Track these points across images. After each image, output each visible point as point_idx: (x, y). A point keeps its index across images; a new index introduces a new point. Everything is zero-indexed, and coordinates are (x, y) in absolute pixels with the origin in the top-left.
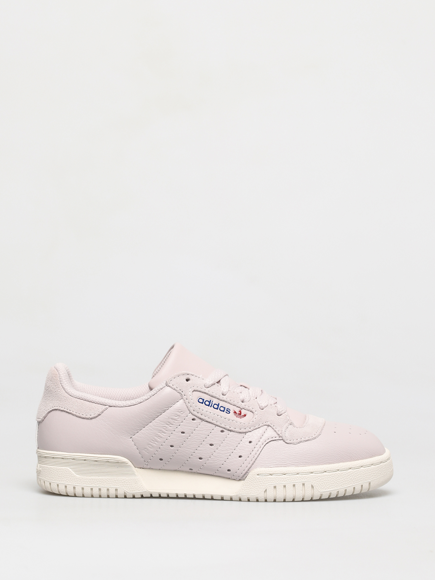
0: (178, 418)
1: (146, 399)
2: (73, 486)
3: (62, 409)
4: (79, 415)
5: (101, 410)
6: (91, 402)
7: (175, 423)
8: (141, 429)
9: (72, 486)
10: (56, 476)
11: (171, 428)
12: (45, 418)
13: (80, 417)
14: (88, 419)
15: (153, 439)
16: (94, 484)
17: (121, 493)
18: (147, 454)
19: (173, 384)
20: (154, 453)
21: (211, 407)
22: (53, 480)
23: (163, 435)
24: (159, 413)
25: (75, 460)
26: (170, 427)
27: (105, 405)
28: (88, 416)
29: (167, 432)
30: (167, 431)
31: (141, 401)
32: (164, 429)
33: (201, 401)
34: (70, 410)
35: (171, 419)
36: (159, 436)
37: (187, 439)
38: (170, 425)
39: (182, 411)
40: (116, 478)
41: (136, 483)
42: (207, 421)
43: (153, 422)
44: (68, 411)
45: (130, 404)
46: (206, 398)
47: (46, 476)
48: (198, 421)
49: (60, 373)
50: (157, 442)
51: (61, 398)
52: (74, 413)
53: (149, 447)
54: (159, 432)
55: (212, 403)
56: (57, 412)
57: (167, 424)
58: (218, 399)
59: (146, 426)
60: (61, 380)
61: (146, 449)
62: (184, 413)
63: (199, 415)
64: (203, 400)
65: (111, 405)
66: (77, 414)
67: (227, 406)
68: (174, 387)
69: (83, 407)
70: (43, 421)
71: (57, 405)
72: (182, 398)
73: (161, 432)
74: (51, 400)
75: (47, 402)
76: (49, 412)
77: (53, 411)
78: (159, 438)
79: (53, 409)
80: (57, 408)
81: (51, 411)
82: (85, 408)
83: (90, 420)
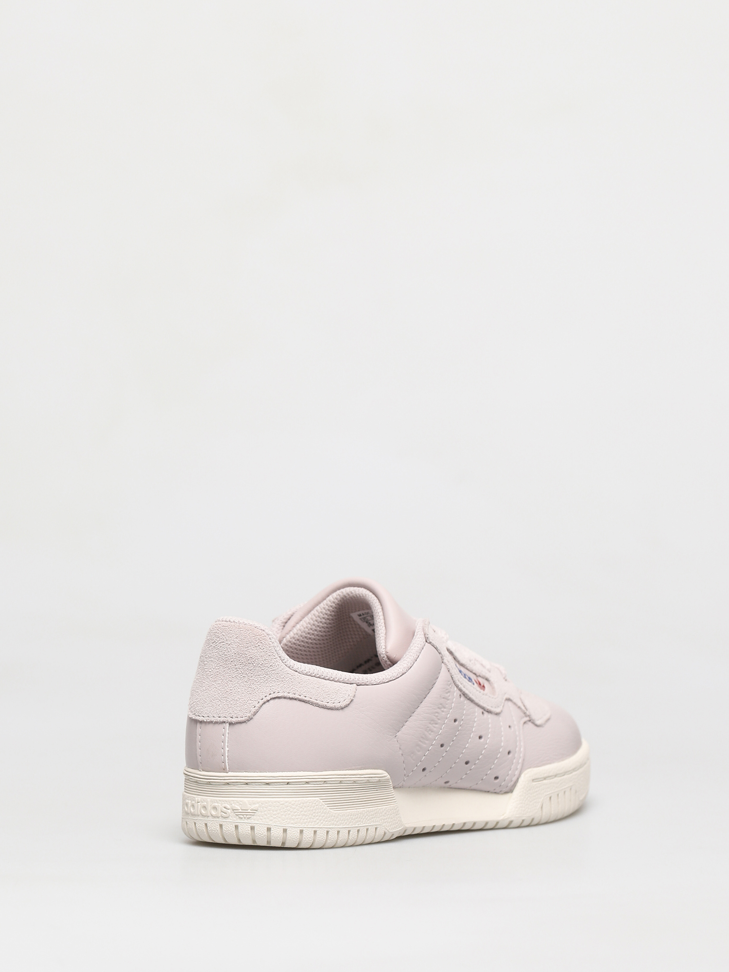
0: (449, 696)
1: (409, 667)
3: (291, 696)
4: (322, 704)
5: (351, 694)
6: (328, 679)
7: (447, 704)
8: (407, 720)
10: (299, 815)
12: (255, 713)
13: (325, 707)
14: (337, 709)
15: (423, 736)
16: (352, 822)
19: (431, 638)
22: (293, 824)
23: (435, 727)
24: (428, 690)
25: (327, 784)
26: (443, 711)
27: (351, 684)
28: (337, 705)
29: (439, 721)
30: (439, 719)
31: (403, 672)
34: (305, 697)
35: (443, 698)
36: (429, 730)
37: (458, 731)
38: (442, 709)
39: (450, 684)
42: (469, 699)
43: (421, 705)
44: (302, 697)
45: (388, 678)
47: (274, 818)
48: (462, 698)
50: (428, 740)
51: (283, 676)
52: (314, 701)
54: (430, 723)
56: (282, 700)
57: (439, 708)
59: (413, 715)
62: (452, 686)
63: (463, 688)
65: (360, 682)
66: (319, 703)
68: (434, 643)
69: (323, 689)
70: (251, 721)
71: (278, 689)
72: (443, 662)
73: (432, 722)
74: (261, 681)
75: (253, 686)
76: (264, 703)
77: (271, 702)
78: (430, 732)
79: (272, 696)
80: (280, 695)
81: (268, 701)
82: (327, 691)
83: (341, 711)
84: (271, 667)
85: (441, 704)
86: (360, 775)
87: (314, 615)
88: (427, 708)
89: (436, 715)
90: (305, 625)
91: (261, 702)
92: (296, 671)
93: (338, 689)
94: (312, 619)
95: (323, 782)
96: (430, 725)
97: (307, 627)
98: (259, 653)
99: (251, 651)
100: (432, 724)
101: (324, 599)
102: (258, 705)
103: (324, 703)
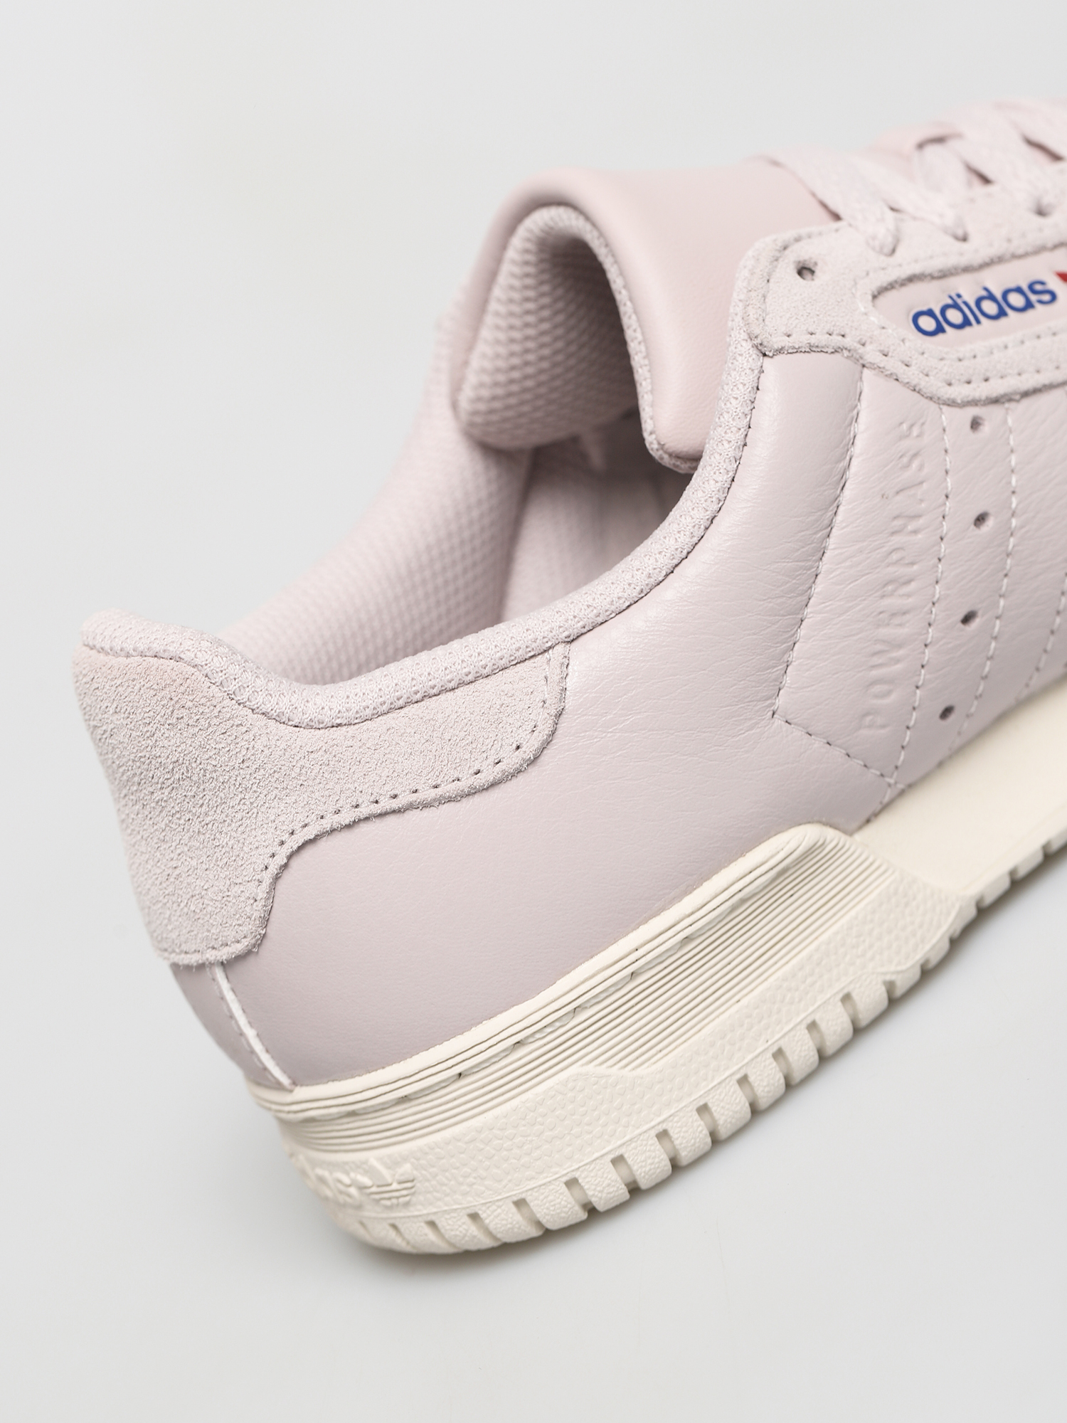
0: (921, 468)
1: (727, 485)
2: (653, 1133)
4: (464, 785)
5: (549, 692)
6: (462, 684)
7: (921, 501)
8: (792, 643)
9: (646, 1135)
10: (537, 1148)
11: (920, 536)
12: (266, 921)
13: (472, 792)
15: (879, 647)
16: (740, 1049)
17: (870, 998)
18: (883, 731)
19: (783, 329)
20: (911, 708)
21: (978, 322)
22: (533, 1178)
23: (908, 595)
24: (827, 509)
25: (583, 1011)
26: (915, 532)
27: (547, 652)
28: (512, 760)
29: (915, 567)
30: (912, 564)
31: (709, 514)
32: (896, 562)
33: (927, 323)
34: (395, 796)
35: (898, 493)
36: (893, 615)
37: (1012, 535)
38: (910, 528)
39: (912, 426)
40: (817, 950)
41: (907, 905)
42: (1026, 394)
43: (824, 566)
45: (665, 562)
46: (932, 296)
47: (471, 1185)
48: (992, 416)
49: (197, 661)
50: (900, 646)
51: (297, 770)
52: (429, 794)
53: (876, 696)
54: (883, 597)
55: (966, 303)
57: (893, 533)
58: (967, 269)
59: (808, 610)
60: (232, 688)
61: (867, 714)
62: (923, 424)
63: (981, 390)
64: (930, 313)
65: (576, 628)
66: (448, 789)
67: (1019, 274)
68: (801, 339)
69: (447, 736)
70: (267, 943)
71: (300, 817)
72: (864, 366)
73: (890, 588)
74: (239, 816)
75: (224, 840)
76: (277, 878)
77: (295, 863)
78: (897, 620)
79: (286, 850)
80: (310, 833)
81: (285, 866)
82: (463, 734)
83: (530, 769)
84: (246, 764)
85: (895, 518)
86: (689, 915)
87: (497, 314)
88: (848, 563)
89: (895, 557)
90: (489, 351)
91: (267, 877)
92: (339, 725)
93: (499, 702)
94: (498, 327)
95: (572, 1015)
96: (887, 602)
97: (498, 356)
98: (189, 742)
99: (166, 743)
100: (891, 594)
101: (498, 260)
102: (261, 893)
103: (467, 782)
